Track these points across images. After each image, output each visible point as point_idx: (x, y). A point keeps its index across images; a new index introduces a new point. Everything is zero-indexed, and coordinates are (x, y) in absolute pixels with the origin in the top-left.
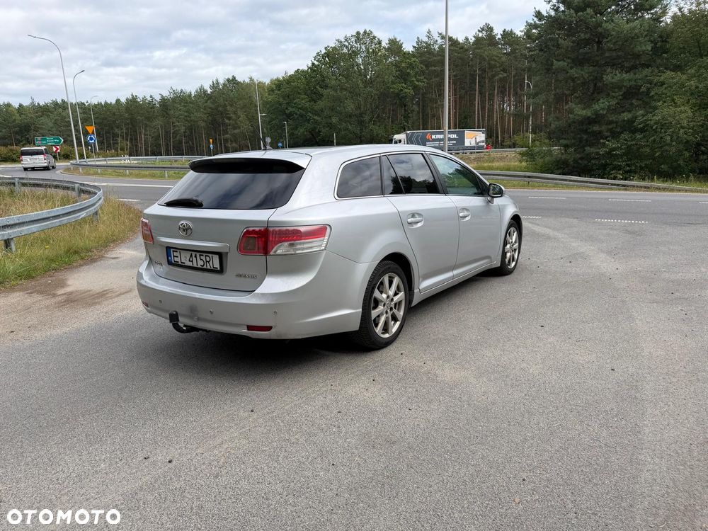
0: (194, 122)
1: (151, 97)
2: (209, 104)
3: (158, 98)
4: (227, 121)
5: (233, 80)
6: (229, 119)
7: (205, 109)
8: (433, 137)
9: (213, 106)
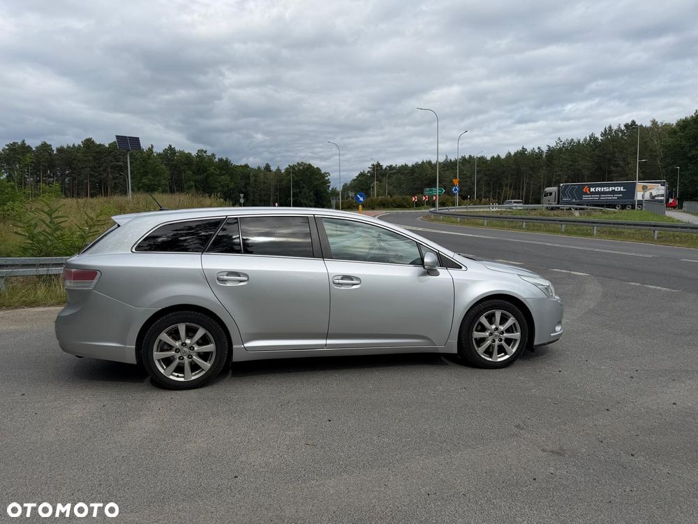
0: (579, 170)
1: (539, 148)
2: (597, 152)
3: (545, 149)
4: (613, 168)
5: (632, 125)
6: (617, 166)
7: (591, 158)
8: (592, 190)
9: (601, 154)
